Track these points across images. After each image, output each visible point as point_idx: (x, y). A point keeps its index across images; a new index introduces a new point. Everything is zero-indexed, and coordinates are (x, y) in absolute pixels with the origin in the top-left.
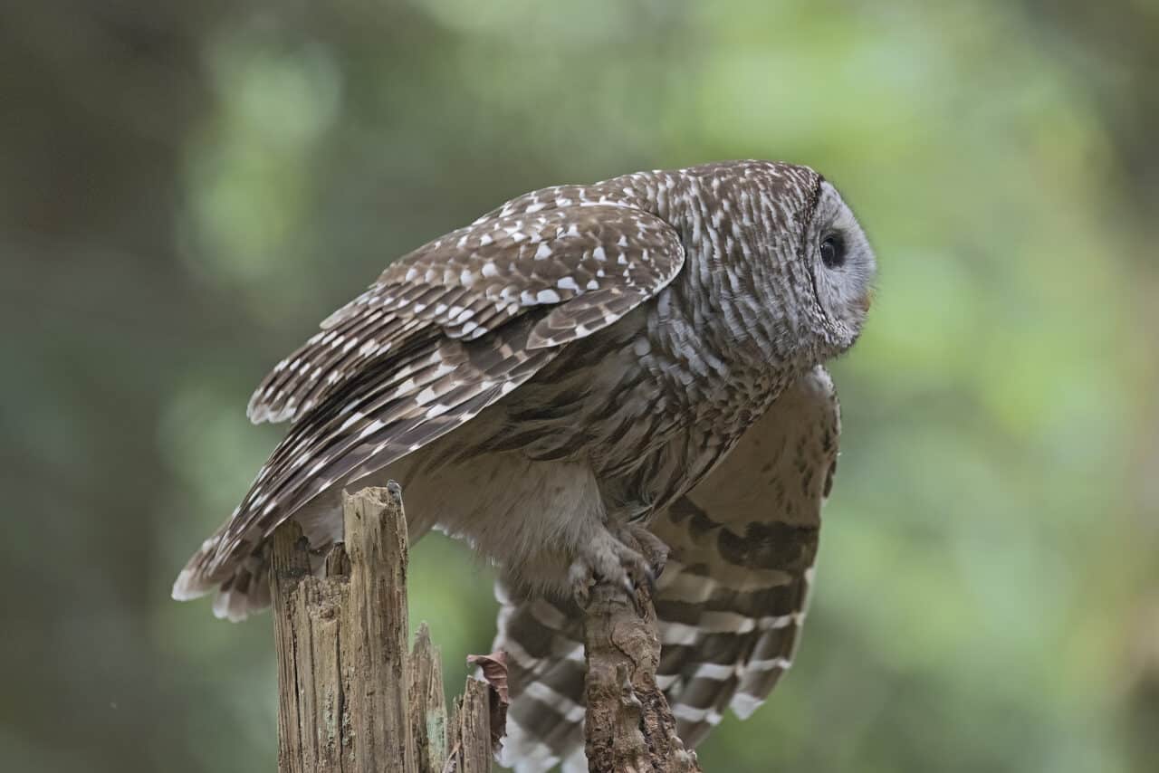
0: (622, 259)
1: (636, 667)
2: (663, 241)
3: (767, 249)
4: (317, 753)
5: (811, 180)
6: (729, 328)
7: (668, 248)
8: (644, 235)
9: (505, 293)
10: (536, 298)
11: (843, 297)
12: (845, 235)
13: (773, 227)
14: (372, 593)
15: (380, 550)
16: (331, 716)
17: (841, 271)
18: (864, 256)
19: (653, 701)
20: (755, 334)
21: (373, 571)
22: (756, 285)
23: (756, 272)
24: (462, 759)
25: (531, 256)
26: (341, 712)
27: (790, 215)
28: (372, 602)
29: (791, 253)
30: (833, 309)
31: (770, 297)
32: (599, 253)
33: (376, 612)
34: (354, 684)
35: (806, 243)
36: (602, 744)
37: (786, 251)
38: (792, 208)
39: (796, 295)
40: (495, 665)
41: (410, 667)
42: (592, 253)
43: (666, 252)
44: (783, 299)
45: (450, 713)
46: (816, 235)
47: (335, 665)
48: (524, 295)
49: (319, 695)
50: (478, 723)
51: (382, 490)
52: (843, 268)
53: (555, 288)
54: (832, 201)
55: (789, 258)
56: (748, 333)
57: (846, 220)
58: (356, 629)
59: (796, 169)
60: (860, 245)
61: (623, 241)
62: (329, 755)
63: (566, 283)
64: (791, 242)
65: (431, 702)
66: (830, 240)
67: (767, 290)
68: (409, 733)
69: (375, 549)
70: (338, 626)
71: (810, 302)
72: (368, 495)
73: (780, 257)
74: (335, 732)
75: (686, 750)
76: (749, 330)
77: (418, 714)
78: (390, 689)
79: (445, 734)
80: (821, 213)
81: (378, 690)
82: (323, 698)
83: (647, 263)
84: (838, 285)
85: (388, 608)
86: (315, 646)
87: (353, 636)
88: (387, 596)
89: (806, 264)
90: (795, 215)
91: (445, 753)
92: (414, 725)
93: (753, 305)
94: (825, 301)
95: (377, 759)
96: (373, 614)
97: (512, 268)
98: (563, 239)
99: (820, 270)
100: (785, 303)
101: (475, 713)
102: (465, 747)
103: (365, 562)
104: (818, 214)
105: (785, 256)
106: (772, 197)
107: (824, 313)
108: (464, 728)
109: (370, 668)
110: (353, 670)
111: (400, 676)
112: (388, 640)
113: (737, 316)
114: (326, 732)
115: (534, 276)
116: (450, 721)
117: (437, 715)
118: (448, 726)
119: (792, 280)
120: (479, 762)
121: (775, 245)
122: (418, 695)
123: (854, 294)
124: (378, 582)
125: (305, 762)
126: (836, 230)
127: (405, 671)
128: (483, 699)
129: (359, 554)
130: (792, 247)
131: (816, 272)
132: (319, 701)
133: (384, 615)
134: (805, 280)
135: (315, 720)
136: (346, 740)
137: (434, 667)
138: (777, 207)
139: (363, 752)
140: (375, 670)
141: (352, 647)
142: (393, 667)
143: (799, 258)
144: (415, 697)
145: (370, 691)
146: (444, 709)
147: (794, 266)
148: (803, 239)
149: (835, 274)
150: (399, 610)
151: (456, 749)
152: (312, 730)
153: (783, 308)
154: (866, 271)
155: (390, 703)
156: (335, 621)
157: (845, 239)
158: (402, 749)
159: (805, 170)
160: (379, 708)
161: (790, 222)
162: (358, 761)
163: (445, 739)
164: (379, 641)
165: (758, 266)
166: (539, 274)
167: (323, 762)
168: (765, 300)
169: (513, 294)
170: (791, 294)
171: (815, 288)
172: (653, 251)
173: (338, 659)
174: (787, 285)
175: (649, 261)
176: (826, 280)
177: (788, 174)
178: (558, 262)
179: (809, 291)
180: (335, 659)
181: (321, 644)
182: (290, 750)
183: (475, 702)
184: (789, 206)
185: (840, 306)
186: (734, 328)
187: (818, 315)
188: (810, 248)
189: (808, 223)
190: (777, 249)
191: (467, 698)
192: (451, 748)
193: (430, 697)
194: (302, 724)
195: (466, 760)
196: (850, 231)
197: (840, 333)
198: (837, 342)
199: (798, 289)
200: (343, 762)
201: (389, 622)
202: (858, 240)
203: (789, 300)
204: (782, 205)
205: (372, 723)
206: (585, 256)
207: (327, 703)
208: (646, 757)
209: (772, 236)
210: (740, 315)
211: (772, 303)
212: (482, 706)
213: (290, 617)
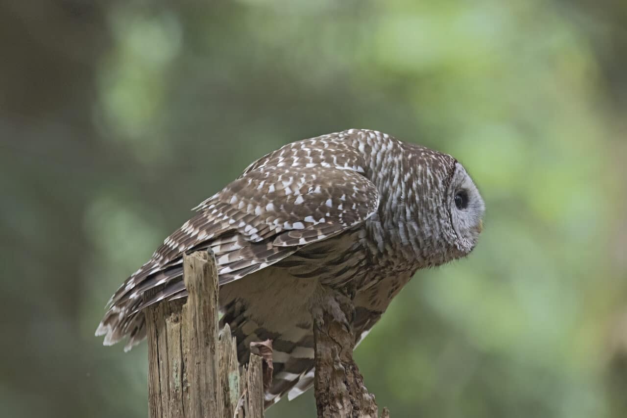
0: (340, 207)
1: (342, 349)
2: (367, 199)
3: (427, 199)
4: (169, 395)
5: (451, 163)
6: (401, 237)
7: (368, 202)
8: (356, 195)
9: (276, 222)
10: (292, 226)
11: (467, 225)
12: (468, 192)
13: (432, 188)
14: (199, 309)
15: (203, 286)
16: (177, 376)
17: (466, 211)
18: (479, 203)
19: (351, 367)
20: (413, 243)
21: (200, 297)
22: (419, 217)
23: (421, 211)
24: (248, 399)
25: (293, 202)
26: (182, 373)
27: (440, 182)
28: (199, 314)
29: (439, 202)
30: (461, 232)
31: (426, 225)
32: (329, 202)
33: (201, 319)
34: (189, 358)
35: (447, 196)
36: (324, 391)
37: (437, 201)
38: (441, 177)
39: (440, 224)
40: (265, 348)
41: (219, 349)
42: (325, 202)
43: (367, 205)
44: (432, 227)
45: (241, 374)
46: (452, 192)
47: (179, 347)
48: (286, 224)
49: (170, 364)
50: (256, 379)
51: (204, 253)
52: (467, 209)
53: (303, 221)
54: (461, 174)
55: (438, 205)
56: (410, 242)
57: (468, 184)
58: (190, 329)
59: (444, 156)
60: (476, 197)
61: (343, 198)
62: (176, 397)
63: (309, 219)
64: (440, 196)
65: (231, 367)
66: (460, 194)
67: (425, 221)
68: (219, 385)
69: (201, 285)
70: (181, 327)
71: (448, 228)
72: (197, 256)
73: (434, 204)
74: (179, 384)
75: (369, 394)
76: (410, 240)
77: (224, 374)
78: (209, 361)
79: (239, 385)
80: (456, 180)
81: (202, 361)
82: (173, 366)
83: (354, 211)
84: (465, 219)
85: (208, 317)
86: (168, 337)
87: (189, 332)
88: (207, 310)
89: (447, 208)
90: (443, 181)
91: (239, 395)
92: (222, 381)
93: (416, 228)
94: (457, 228)
95: (202, 399)
96: (200, 320)
97: (282, 208)
98: (311, 194)
99: (454, 211)
100: (434, 229)
101: (255, 373)
102: (250, 392)
103: (195, 292)
104: (454, 180)
105: (436, 204)
106: (432, 171)
107: (456, 234)
108: (249, 382)
109: (198, 350)
110: (189, 350)
111: (214, 354)
112: (208, 334)
113: (406, 232)
114: (174, 384)
115: (292, 213)
116: (241, 378)
117: (234, 375)
118: (240, 381)
119: (439, 216)
120: (257, 401)
121: (432, 197)
122: (224, 364)
123: (473, 224)
124: (202, 302)
125: (163, 400)
126: (463, 189)
127: (217, 351)
128: (259, 367)
129: (192, 287)
130: (440, 199)
131: (452, 212)
132: (170, 367)
133: (205, 321)
134: (446, 216)
135: (168, 377)
136: (185, 388)
137: (233, 349)
138: (434, 177)
139: (194, 394)
140: (201, 351)
141: (188, 338)
142: (211, 349)
143: (443, 204)
144: (222, 365)
145: (198, 362)
146: (238, 372)
147: (440, 209)
148: (446, 195)
149: (463, 213)
150: (214, 318)
151: (244, 393)
152: (166, 382)
153: (432, 231)
154: (479, 211)
155: (209, 369)
156: (179, 324)
157: (468, 194)
158: (215, 393)
159: (449, 157)
160: (203, 371)
161: (440, 185)
162: (192, 400)
163: (239, 388)
164: (203, 335)
165: (422, 207)
166: (295, 213)
167: (172, 400)
168: (422, 226)
169: (280, 222)
170: (437, 224)
171: (451, 221)
172: (359, 204)
173: (181, 344)
174: (436, 220)
175: (356, 210)
176: (457, 216)
177: (440, 158)
178: (306, 207)
179: (448, 222)
180: (179, 345)
181: (171, 336)
182: (154, 395)
183: (255, 368)
184: (440, 176)
185: (465, 230)
186: (403, 237)
187: (453, 235)
188: (449, 199)
189: (448, 186)
190: (432, 200)
191: (250, 365)
192: (242, 393)
193: (230, 365)
194: (161, 380)
195: (250, 399)
196: (470, 190)
197: (465, 245)
198: (463, 250)
199: (442, 221)
200: (183, 400)
201: (208, 324)
202: (475, 194)
203: (436, 228)
204: (437, 175)
205: (199, 379)
206: (322, 204)
207: (175, 368)
208: (347, 397)
209: (431, 192)
210: (408, 231)
211: (427, 227)
212: (258, 370)
213: (155, 321)
